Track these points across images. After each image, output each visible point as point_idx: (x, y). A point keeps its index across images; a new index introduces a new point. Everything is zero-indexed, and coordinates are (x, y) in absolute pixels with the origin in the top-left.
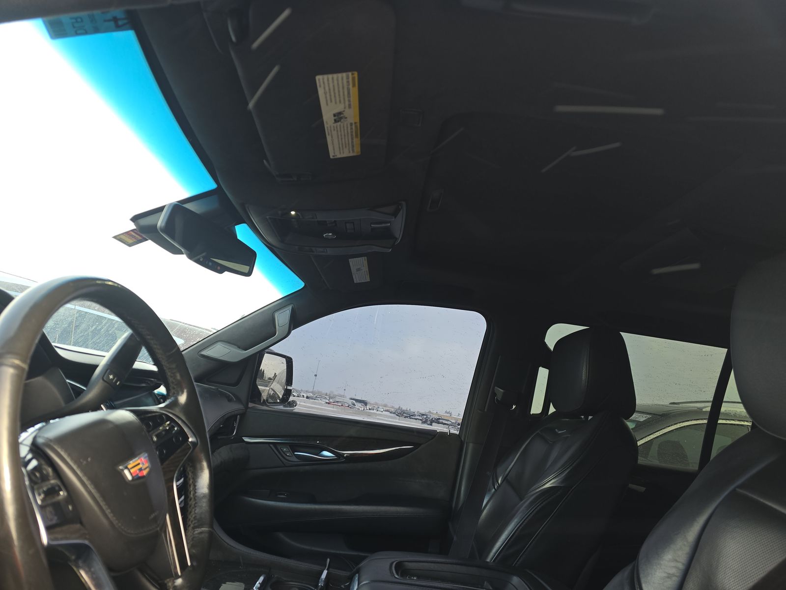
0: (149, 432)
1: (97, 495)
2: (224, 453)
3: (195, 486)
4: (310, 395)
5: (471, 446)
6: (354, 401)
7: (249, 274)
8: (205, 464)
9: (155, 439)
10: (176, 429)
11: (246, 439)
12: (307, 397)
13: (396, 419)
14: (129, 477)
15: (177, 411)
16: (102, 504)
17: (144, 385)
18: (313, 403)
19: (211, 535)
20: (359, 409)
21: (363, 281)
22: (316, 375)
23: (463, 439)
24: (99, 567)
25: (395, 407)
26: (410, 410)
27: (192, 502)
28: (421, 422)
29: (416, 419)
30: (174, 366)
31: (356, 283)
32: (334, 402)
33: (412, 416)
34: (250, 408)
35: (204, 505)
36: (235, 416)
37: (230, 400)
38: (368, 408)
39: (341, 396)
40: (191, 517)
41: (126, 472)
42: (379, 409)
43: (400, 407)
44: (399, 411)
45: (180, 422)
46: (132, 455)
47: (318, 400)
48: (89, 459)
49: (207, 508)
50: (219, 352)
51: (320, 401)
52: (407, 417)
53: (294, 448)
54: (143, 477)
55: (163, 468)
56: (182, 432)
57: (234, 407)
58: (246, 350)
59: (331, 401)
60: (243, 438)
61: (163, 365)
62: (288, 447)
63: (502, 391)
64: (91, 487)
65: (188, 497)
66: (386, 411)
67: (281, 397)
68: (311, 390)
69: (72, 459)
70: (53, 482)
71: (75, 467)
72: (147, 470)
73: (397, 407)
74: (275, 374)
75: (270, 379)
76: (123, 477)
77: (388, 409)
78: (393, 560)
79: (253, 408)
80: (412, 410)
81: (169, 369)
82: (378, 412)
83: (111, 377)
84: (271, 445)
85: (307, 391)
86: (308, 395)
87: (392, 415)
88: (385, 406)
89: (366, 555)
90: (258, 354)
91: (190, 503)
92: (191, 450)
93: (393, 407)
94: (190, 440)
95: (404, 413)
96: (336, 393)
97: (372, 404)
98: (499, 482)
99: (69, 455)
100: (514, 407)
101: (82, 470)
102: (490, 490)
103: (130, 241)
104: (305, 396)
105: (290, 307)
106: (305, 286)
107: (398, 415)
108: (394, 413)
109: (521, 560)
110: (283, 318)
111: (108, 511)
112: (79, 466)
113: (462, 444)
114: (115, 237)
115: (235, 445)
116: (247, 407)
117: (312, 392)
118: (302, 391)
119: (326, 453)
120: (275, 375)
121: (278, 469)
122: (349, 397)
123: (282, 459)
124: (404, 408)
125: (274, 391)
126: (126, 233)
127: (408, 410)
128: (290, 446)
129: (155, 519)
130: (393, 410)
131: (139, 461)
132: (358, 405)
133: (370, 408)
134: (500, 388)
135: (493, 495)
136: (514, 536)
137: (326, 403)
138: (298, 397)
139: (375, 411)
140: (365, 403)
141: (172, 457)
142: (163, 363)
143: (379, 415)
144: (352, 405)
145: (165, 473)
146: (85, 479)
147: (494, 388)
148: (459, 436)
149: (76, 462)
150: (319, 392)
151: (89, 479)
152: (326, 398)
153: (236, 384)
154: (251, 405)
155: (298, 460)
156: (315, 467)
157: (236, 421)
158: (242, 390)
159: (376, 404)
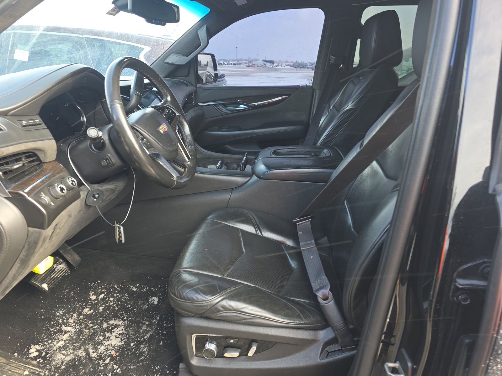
0: (161, 114)
1: (155, 139)
2: (191, 113)
3: (184, 131)
4: (236, 62)
5: (318, 91)
6: (265, 62)
7: (178, 21)
8: (185, 123)
9: (165, 117)
10: (170, 111)
11: (200, 104)
12: (234, 64)
13: (294, 70)
14: (162, 132)
15: (168, 104)
16: (157, 141)
17: (147, 89)
18: (238, 68)
19: (195, 147)
20: (269, 67)
21: (243, 4)
22: (237, 48)
23: (314, 88)
24: (163, 159)
25: (294, 62)
26: (304, 62)
27: (185, 137)
28: (311, 69)
29: (308, 68)
30: (161, 85)
31: (239, 6)
32: (252, 65)
33: (305, 66)
34: (198, 87)
35: (190, 138)
36: (192, 94)
37: (187, 85)
38: (275, 66)
39: (256, 60)
40: (186, 142)
41: (160, 130)
42: (283, 65)
43: (297, 61)
44: (296, 64)
45: (171, 108)
46: (160, 125)
47: (241, 65)
48: (148, 128)
49: (191, 139)
50: (174, 59)
51: (243, 66)
52: (301, 68)
53: (225, 105)
54: (166, 131)
55: (171, 127)
56: (173, 112)
57: (190, 89)
58: (188, 56)
59: (250, 64)
60: (199, 104)
61: (157, 86)
62: (222, 105)
63: (334, 57)
64: (152, 137)
65: (183, 136)
66: (287, 65)
67: (214, 75)
68: (235, 58)
69: (143, 128)
70: (140, 137)
71: (145, 131)
72: (167, 128)
73: (294, 61)
74: (207, 61)
75: (205, 65)
76: (160, 132)
77: (289, 63)
78: (271, 150)
79: (200, 87)
80: (305, 62)
81: (160, 87)
82: (282, 67)
83: (138, 93)
84: (213, 106)
85: (233, 60)
86: (235, 63)
87: (292, 68)
88: (287, 62)
89: (259, 150)
90: (195, 58)
91: (184, 138)
92: (179, 119)
93: (292, 62)
94: (177, 114)
95: (299, 65)
96: (252, 58)
97: (278, 62)
98: (331, 108)
99: (142, 127)
100: (341, 66)
101: (148, 132)
102: (326, 113)
103: (114, 13)
104: (233, 63)
105: (205, 26)
106: (211, 11)
107: (295, 67)
108: (293, 66)
109: (332, 143)
110: (202, 33)
111: (160, 143)
112: (146, 131)
113: (313, 90)
114: (107, 13)
115: (196, 108)
116: (196, 87)
117: (237, 60)
118: (230, 60)
119: (241, 106)
120: (208, 63)
121: (220, 117)
122: (261, 59)
123: (221, 112)
124: (300, 61)
125: (209, 72)
126: (111, 10)
127: (303, 62)
128: (223, 105)
129: (175, 144)
130: (292, 64)
131: (163, 126)
132: (268, 65)
133: (277, 65)
134: (332, 56)
135: (328, 115)
136: (329, 134)
137: (247, 66)
138: (228, 65)
139: (280, 67)
140: (272, 62)
141: (173, 122)
142: (157, 85)
143: (283, 69)
144: (265, 65)
145: (172, 128)
146: (149, 134)
147: (329, 56)
148: (312, 86)
149: (145, 129)
150: (241, 60)
151: (151, 134)
152: (246, 63)
153: (188, 76)
154: (198, 85)
155: (228, 111)
156: (237, 113)
157: (193, 96)
158: (192, 78)
159: (280, 61)
